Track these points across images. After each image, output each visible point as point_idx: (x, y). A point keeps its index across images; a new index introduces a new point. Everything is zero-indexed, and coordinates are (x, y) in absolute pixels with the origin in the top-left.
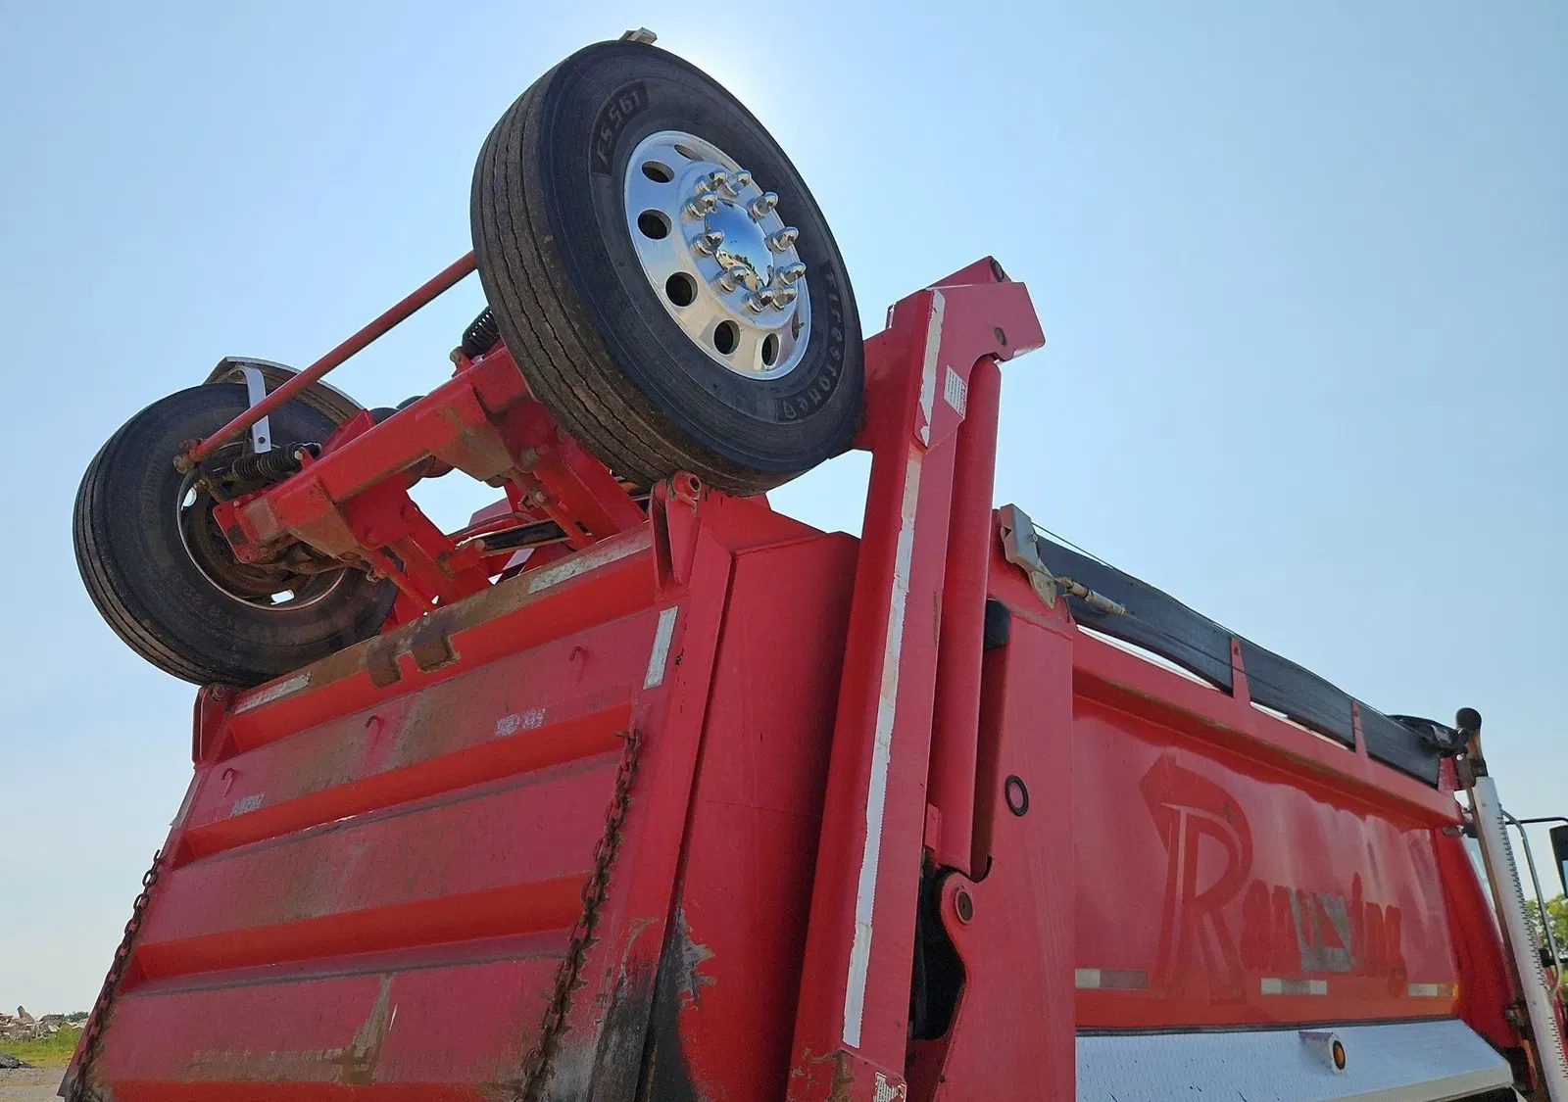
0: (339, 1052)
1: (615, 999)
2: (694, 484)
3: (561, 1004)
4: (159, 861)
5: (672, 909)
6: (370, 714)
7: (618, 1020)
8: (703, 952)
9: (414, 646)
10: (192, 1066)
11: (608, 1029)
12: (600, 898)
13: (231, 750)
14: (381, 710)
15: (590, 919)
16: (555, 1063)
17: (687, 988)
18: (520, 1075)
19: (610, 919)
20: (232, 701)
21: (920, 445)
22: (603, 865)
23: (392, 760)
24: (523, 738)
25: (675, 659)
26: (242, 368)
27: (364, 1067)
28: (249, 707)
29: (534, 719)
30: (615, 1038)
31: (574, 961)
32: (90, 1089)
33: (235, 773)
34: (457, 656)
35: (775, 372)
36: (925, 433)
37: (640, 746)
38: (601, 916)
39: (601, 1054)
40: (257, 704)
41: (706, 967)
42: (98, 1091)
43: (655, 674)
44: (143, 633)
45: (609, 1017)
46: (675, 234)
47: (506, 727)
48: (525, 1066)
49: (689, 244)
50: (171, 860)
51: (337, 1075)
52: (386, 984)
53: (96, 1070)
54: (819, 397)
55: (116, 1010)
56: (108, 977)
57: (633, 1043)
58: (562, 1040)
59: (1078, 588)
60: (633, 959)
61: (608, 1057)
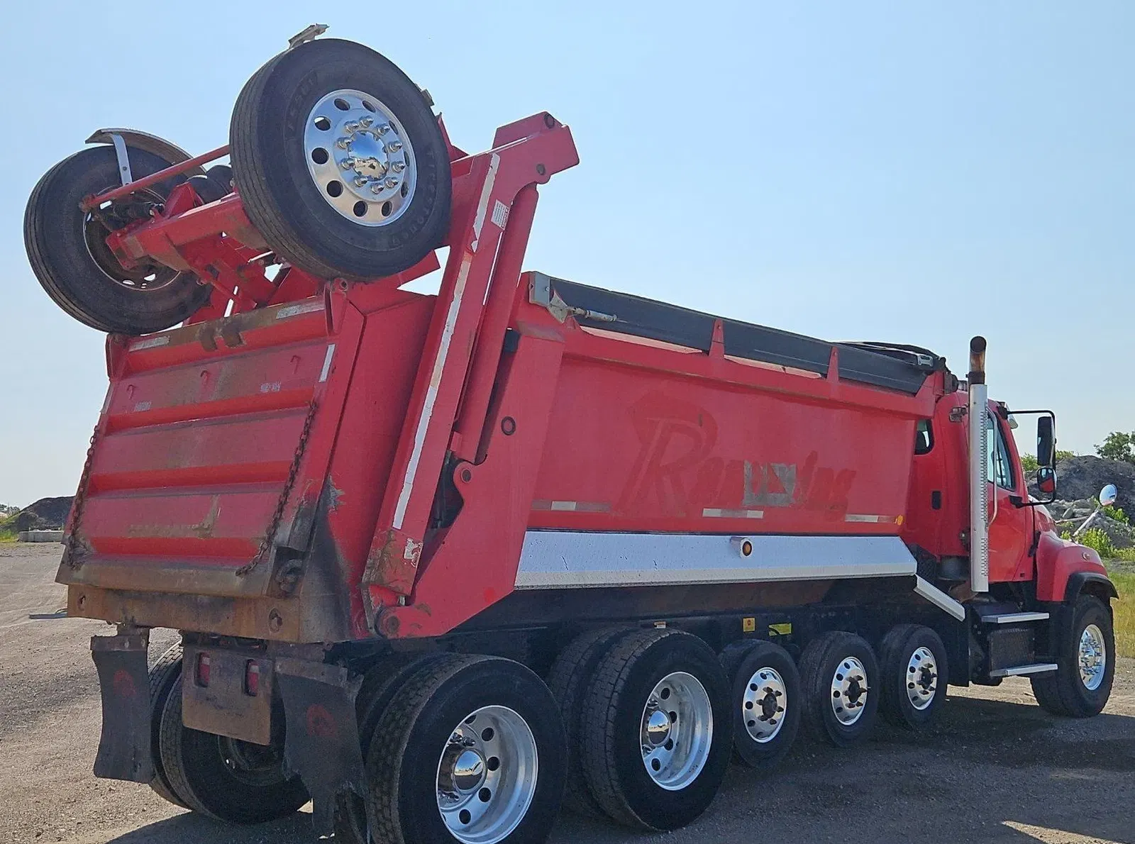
0: (197, 526)
1: (300, 509)
2: (344, 284)
3: (281, 510)
4: (97, 430)
5: (327, 475)
6: (202, 369)
7: (301, 515)
8: (340, 492)
9: (224, 332)
10: (130, 531)
11: (296, 518)
12: (297, 471)
13: (128, 373)
14: (209, 367)
15: (292, 479)
16: (278, 530)
17: (332, 505)
18: (266, 535)
19: (299, 479)
20: (126, 345)
21: (471, 252)
22: (298, 457)
23: (214, 396)
24: (271, 394)
25: (332, 370)
26: (111, 135)
27: (208, 532)
28: (136, 349)
29: (276, 387)
30: (299, 522)
31: (286, 494)
32: (78, 541)
33: (134, 388)
34: (244, 342)
35: (389, 220)
36: (474, 245)
37: (315, 408)
38: (297, 477)
39: (293, 528)
40: (141, 348)
41: (341, 498)
42: (83, 542)
43: (323, 378)
44: (73, 306)
45: (297, 515)
46: (331, 161)
47: (265, 389)
48: (267, 532)
49: (337, 164)
50: (104, 431)
51: (197, 535)
52: (216, 500)
53: (80, 532)
54: (416, 229)
55: (85, 504)
56: (79, 489)
57: (307, 525)
58: (281, 522)
59: (579, 311)
60: (308, 494)
61: (296, 528)
